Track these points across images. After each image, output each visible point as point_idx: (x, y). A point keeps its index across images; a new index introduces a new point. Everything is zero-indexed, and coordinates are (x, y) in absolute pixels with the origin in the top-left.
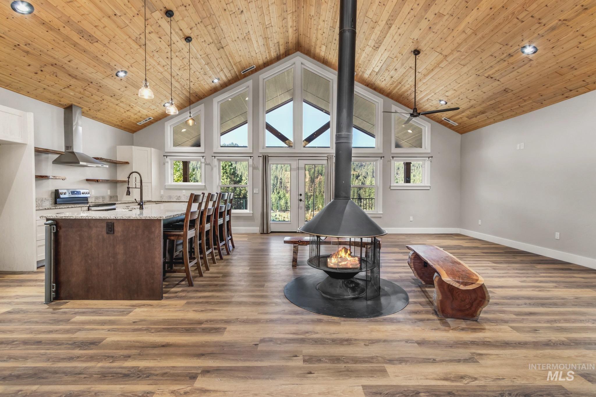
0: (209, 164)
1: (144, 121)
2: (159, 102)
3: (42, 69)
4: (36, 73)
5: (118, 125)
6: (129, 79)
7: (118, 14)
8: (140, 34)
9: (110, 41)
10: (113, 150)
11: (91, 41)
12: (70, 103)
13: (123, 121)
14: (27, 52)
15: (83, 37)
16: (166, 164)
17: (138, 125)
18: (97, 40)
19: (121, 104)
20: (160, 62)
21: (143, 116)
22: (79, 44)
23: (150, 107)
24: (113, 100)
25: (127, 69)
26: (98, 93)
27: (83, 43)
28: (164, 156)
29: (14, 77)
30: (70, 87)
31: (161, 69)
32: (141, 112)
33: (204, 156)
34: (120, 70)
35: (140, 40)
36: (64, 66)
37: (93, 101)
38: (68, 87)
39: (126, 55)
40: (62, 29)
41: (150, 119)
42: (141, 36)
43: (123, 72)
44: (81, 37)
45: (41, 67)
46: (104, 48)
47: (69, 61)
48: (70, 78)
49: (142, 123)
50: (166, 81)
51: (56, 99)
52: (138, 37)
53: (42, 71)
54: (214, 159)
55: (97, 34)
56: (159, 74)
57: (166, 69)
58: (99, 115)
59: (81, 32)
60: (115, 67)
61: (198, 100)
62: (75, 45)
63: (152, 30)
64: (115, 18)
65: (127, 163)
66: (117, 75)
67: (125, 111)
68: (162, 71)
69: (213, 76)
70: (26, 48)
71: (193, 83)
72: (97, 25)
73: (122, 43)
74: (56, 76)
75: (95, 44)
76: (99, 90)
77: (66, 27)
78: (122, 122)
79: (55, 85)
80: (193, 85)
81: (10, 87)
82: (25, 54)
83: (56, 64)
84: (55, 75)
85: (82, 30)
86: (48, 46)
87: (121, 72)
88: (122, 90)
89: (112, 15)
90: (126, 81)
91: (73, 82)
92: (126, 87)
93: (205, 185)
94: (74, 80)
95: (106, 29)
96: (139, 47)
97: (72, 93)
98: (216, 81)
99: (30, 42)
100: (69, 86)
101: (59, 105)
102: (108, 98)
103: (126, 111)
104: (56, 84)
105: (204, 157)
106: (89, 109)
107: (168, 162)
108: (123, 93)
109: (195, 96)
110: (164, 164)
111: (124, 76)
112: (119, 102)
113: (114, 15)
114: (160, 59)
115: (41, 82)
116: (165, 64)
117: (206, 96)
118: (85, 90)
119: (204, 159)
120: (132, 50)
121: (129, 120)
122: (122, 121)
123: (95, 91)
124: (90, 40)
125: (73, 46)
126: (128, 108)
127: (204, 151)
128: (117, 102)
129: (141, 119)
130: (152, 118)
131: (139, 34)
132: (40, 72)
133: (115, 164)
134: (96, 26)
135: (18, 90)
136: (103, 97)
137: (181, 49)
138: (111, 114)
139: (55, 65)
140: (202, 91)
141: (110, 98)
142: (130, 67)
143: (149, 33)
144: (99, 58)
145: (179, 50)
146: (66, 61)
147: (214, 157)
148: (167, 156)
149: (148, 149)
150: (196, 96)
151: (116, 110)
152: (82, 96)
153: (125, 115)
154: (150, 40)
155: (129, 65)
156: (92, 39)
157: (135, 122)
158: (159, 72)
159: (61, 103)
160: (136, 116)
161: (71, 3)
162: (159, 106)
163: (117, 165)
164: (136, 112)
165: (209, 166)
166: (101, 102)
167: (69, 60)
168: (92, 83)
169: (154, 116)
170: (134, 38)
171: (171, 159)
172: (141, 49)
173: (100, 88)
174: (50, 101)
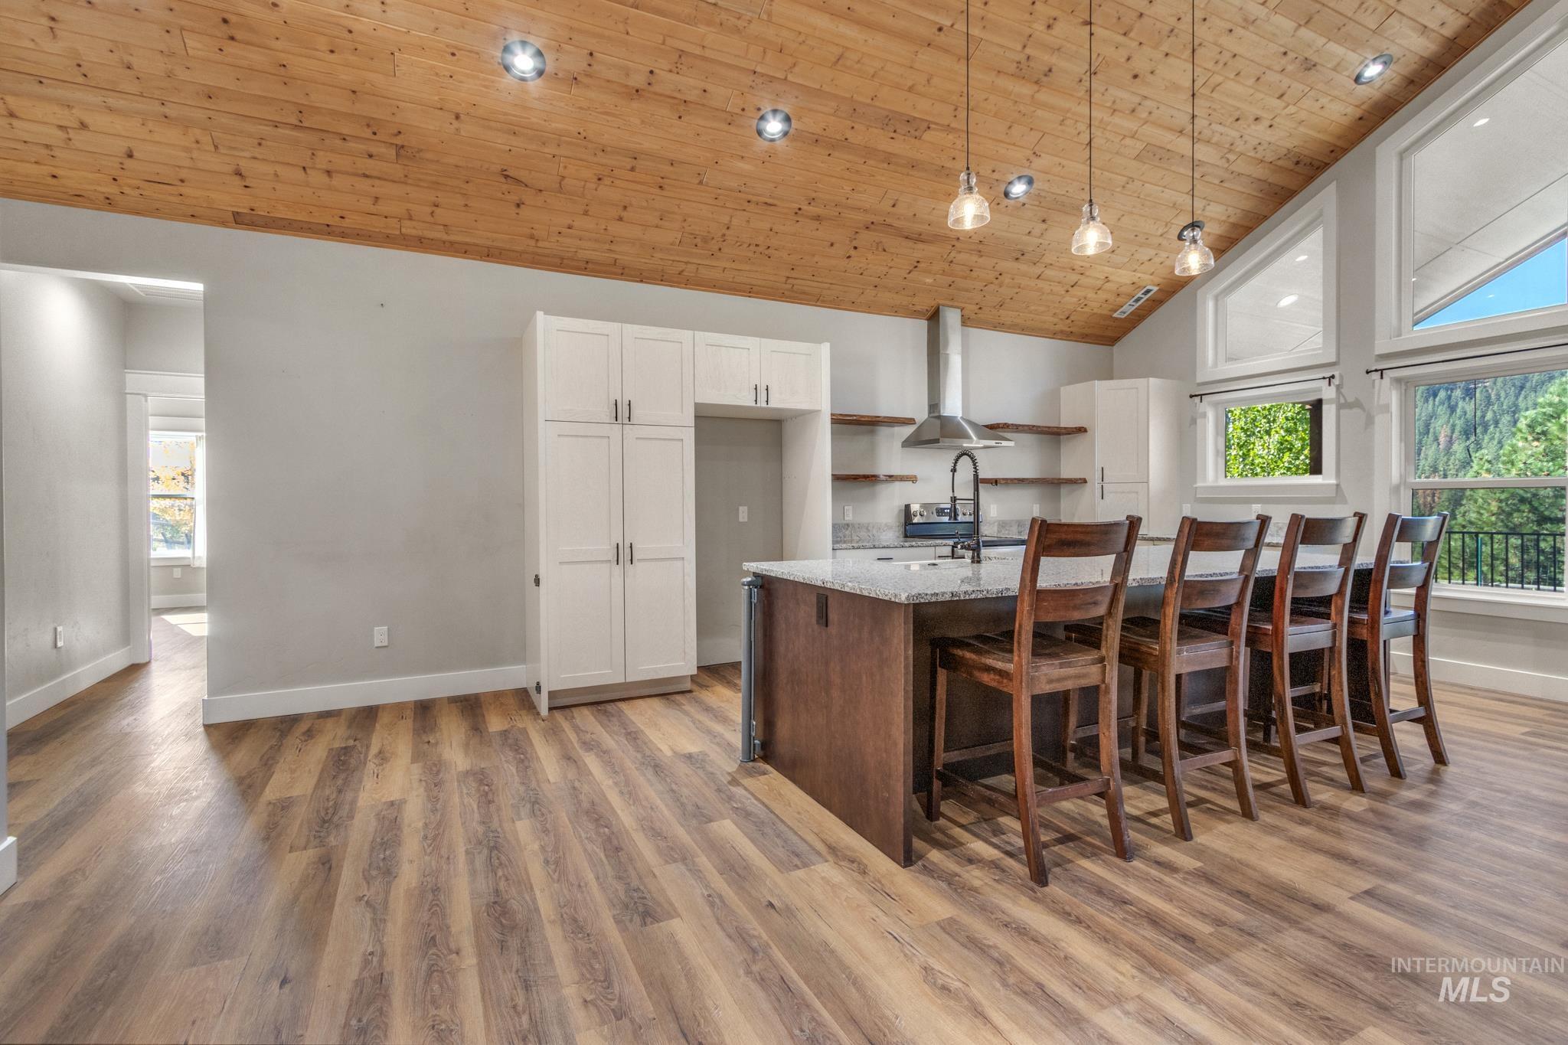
0: (1357, 404)
1: (1131, 302)
2: (1160, 231)
3: (855, 243)
4: (849, 257)
5: (1062, 332)
6: (1043, 194)
7: (946, 22)
8: (1024, 47)
9: (956, 110)
10: (1053, 398)
11: (917, 134)
12: (934, 303)
13: (1072, 318)
14: (818, 218)
15: (895, 131)
16: (1198, 421)
17: (1116, 319)
18: (926, 125)
19: (1049, 273)
20: (1114, 102)
21: (1123, 290)
22: (894, 155)
23: (1137, 256)
24: (1023, 267)
25: (1029, 167)
26: (981, 260)
27: (901, 147)
28: (1191, 396)
29: (820, 280)
30: (918, 265)
31: (1130, 124)
32: (1111, 278)
33: (1333, 377)
34: (1011, 178)
35: (1032, 64)
36: (889, 221)
37: (979, 285)
38: (916, 267)
39: (1010, 127)
40: (849, 134)
41: (1148, 291)
42: (1028, 51)
43: (1023, 180)
44: (893, 135)
45: (851, 241)
46: (951, 137)
47: (894, 206)
48: (910, 244)
49: (1128, 308)
50: (1158, 156)
51: (904, 303)
52: (1022, 57)
53: (855, 248)
54: (1378, 381)
55: (922, 108)
56: (1128, 141)
57: (1144, 115)
58: (1007, 316)
59: (890, 121)
60: (996, 176)
61: (1310, 179)
62: (889, 159)
63: (1055, 13)
64: (942, 38)
65: (1081, 430)
66: (1006, 194)
67: (1065, 288)
68: (1136, 129)
69: (1353, 57)
70: (813, 210)
71: (1268, 123)
72: (910, 84)
73: (986, 100)
74: (885, 250)
75: (928, 136)
76: (980, 251)
77: (856, 126)
78: (1069, 321)
79: (892, 271)
80: (1269, 131)
81: (823, 301)
82: (816, 224)
83: (872, 223)
84: (880, 249)
85: (887, 116)
86: (843, 188)
87: (1016, 182)
88: (1037, 231)
89: (934, 34)
90: (1037, 203)
91: (920, 251)
92: (1044, 221)
93: (1338, 485)
94: (920, 246)
95: (935, 81)
96: (1036, 88)
97: (929, 280)
98: (1373, 70)
99: (814, 195)
100: (916, 264)
101: (915, 314)
102: (1007, 265)
103: (1070, 289)
104: (891, 267)
105: (1336, 381)
106: (978, 306)
107: (1204, 415)
108: (1040, 241)
109: (1292, 166)
110: (1194, 421)
111: (1026, 193)
112: (1043, 269)
113: (937, 33)
114: (1115, 92)
115: (865, 273)
116: (1137, 100)
117: (1345, 151)
118: (951, 262)
119: (1333, 388)
120: (1022, 108)
121: (1086, 309)
122: (1067, 318)
123: (975, 258)
124: (912, 131)
125: (886, 165)
126: (1074, 277)
127: (1333, 359)
128: (1037, 270)
129: (1120, 300)
130: (1155, 289)
131: (1019, 48)
132: (853, 252)
133: (1054, 435)
134: (911, 89)
135: (836, 304)
136: (998, 267)
137: (1173, 21)
138: (1033, 308)
139: (872, 226)
140: (1321, 136)
141: (1016, 265)
142: (1033, 158)
143: (1049, 27)
144: (950, 169)
145: (1168, 28)
146: (886, 206)
147: (1376, 376)
148: (1201, 395)
149: (1140, 382)
150: (1297, 163)
151: (1043, 293)
152: (951, 279)
153: (1070, 301)
154: (1058, 49)
155: (1029, 153)
156: (914, 126)
157: (1105, 312)
158: (1125, 137)
159: (918, 308)
160: (1102, 295)
161: (840, 62)
162: (1165, 243)
163: (1062, 437)
164: (1099, 283)
165: (1356, 410)
166: (996, 282)
167: (892, 202)
168: (958, 239)
169: (1158, 280)
170: (1012, 68)
171: (1216, 405)
172: (1044, 89)
173: (980, 247)
174: (895, 311)
